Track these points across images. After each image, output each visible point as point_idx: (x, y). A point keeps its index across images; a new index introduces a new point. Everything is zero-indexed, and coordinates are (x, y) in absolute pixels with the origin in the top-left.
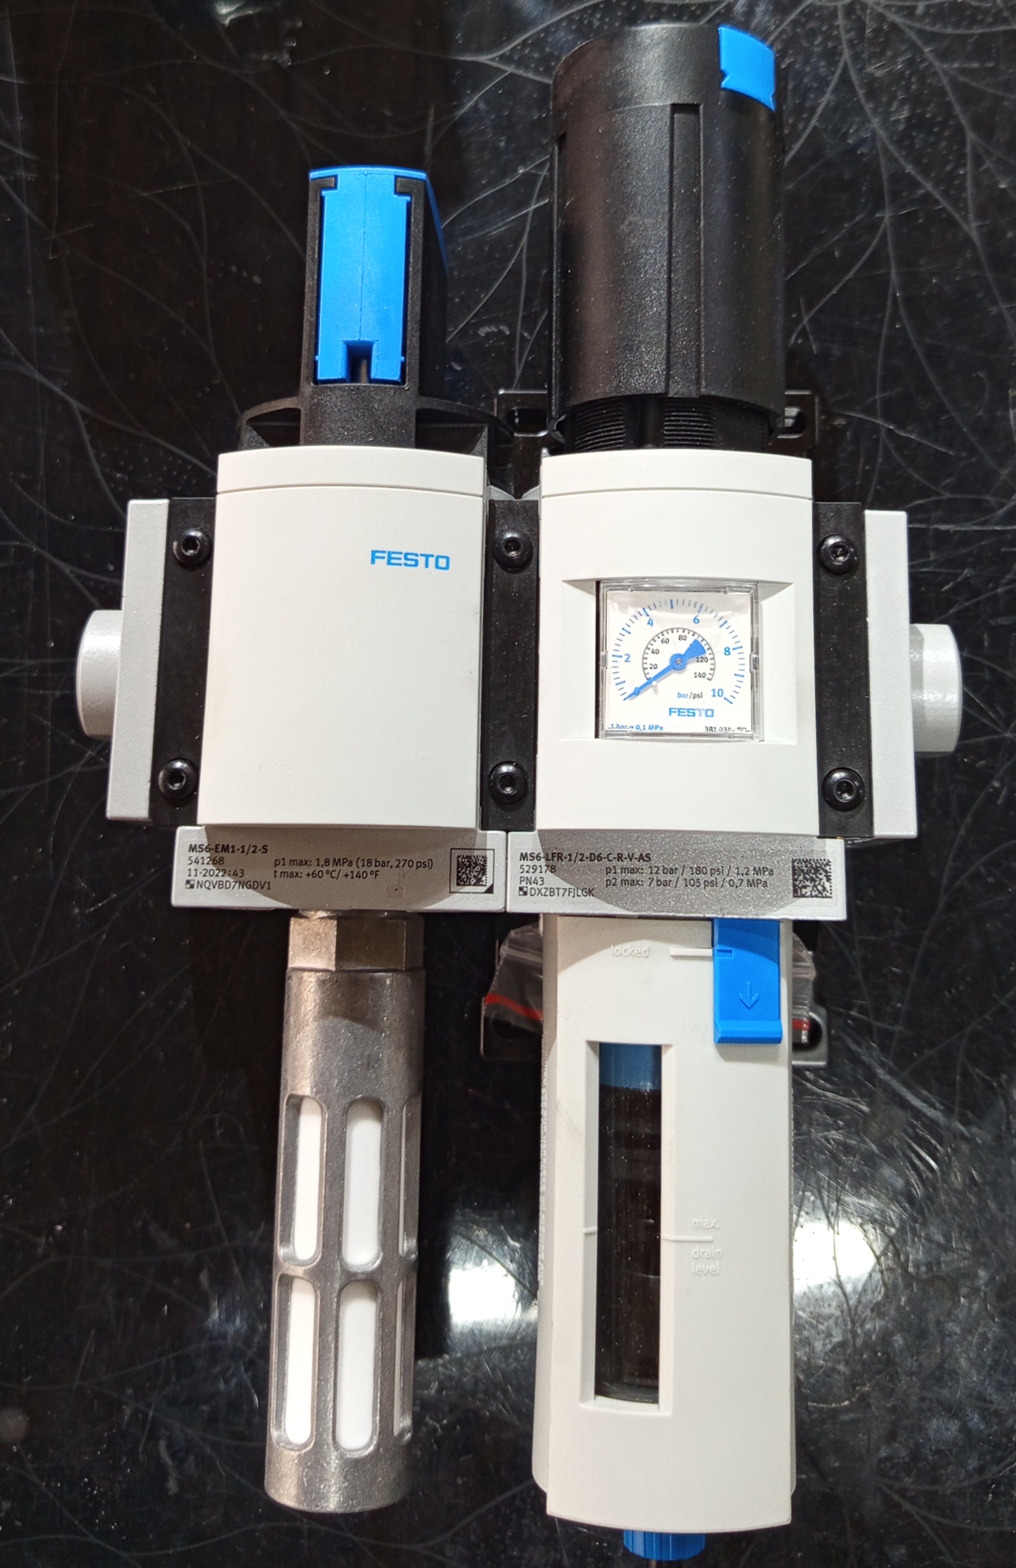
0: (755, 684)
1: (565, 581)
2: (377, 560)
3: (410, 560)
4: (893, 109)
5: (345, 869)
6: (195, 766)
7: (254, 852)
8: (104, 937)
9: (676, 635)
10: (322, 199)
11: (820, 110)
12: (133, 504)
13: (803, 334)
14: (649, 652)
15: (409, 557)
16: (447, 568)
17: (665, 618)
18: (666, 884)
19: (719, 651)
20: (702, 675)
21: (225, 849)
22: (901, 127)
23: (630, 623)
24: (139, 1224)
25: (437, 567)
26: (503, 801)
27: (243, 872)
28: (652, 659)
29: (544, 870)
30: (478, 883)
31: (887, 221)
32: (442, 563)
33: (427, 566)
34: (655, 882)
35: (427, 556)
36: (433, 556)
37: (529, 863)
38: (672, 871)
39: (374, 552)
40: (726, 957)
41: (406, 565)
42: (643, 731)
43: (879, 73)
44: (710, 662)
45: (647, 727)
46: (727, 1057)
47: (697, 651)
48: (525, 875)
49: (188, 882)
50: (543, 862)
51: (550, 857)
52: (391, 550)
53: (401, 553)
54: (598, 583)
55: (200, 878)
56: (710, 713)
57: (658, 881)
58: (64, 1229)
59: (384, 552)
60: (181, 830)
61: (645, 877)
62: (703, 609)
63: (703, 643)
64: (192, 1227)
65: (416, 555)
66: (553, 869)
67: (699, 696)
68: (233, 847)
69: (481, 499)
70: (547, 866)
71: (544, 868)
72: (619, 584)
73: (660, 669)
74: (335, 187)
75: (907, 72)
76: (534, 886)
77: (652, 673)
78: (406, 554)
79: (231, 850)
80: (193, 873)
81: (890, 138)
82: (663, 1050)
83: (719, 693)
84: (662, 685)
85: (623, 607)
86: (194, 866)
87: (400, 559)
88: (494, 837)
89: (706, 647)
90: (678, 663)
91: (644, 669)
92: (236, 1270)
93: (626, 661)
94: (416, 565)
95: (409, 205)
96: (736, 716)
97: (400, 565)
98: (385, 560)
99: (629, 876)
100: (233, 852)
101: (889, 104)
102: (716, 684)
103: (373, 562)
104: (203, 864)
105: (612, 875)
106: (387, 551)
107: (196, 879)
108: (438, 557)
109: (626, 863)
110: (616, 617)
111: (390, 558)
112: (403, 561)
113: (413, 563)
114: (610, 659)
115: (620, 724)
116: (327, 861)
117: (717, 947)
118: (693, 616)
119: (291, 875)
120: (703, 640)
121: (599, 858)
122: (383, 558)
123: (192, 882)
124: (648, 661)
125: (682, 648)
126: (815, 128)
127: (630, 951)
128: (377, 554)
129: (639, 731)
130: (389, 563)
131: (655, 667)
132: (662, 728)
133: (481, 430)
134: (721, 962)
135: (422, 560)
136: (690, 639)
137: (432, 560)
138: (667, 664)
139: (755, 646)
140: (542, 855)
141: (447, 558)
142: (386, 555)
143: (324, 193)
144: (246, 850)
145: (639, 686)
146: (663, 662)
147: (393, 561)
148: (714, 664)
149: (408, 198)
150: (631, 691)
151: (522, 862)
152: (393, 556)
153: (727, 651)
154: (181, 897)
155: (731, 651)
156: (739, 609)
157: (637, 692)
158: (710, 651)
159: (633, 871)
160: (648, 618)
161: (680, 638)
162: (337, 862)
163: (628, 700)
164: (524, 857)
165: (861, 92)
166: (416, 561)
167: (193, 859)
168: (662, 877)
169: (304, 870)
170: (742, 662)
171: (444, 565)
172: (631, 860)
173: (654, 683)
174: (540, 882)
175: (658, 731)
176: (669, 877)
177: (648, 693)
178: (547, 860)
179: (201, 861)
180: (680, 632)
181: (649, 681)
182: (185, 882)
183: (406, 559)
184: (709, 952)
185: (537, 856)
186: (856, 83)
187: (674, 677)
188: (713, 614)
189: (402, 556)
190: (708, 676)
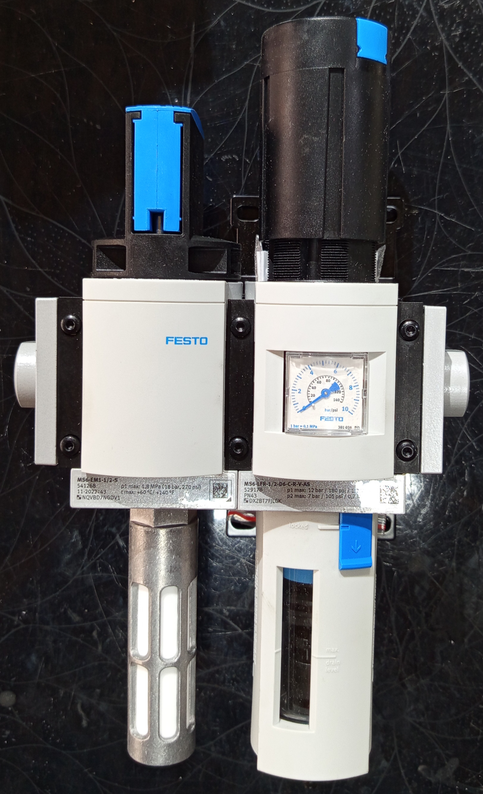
0: (365, 402)
1: (267, 350)
2: (169, 342)
3: (187, 341)
4: (453, 29)
5: (157, 490)
6: (79, 438)
7: (110, 481)
8: (37, 477)
9: (325, 379)
10: (133, 124)
11: (413, 28)
12: (38, 300)
13: (398, 161)
14: (311, 388)
15: (186, 339)
16: (206, 343)
17: (319, 370)
18: (317, 497)
19: (346, 387)
20: (337, 400)
21: (96, 480)
22: (457, 40)
23: (301, 373)
24: (63, 610)
25: (201, 343)
26: (235, 456)
27: (105, 491)
28: (312, 391)
29: (256, 491)
30: (224, 496)
31: (446, 95)
32: (204, 341)
33: (195, 343)
34: (311, 496)
35: (195, 339)
36: (199, 338)
37: (250, 487)
38: (320, 491)
39: (167, 338)
40: (346, 530)
41: (184, 344)
42: (307, 428)
43: (446, 6)
44: (342, 393)
45: (309, 426)
46: (345, 575)
47: (335, 388)
48: (247, 492)
49: (78, 496)
50: (256, 486)
51: (259, 484)
52: (177, 336)
53: (182, 338)
54: (285, 352)
55: (84, 494)
56: (341, 419)
57: (313, 495)
58: (26, 613)
59: (173, 338)
60: (73, 470)
61: (306, 494)
62: (339, 366)
63: (338, 384)
64: (88, 611)
65: (190, 338)
66: (260, 490)
67: (336, 411)
68: (100, 479)
69: (224, 304)
70: (258, 488)
71: (257, 489)
72: (297, 354)
73: (317, 397)
74: (140, 118)
75: (462, 6)
76: (251, 498)
77: (312, 399)
78: (185, 338)
79: (99, 480)
80: (80, 492)
81: (451, 46)
82: (314, 572)
83: (345, 409)
84: (316, 405)
85: (298, 365)
86: (80, 488)
87: (181, 341)
88: (231, 474)
89: (340, 386)
90: (325, 394)
91: (308, 397)
92: (110, 630)
93: (299, 393)
94: (190, 343)
95: (182, 128)
96: (355, 421)
97: (182, 344)
98: (174, 342)
99: (299, 494)
100: (100, 481)
101: (451, 25)
102: (344, 404)
103: (167, 343)
104: (85, 487)
105: (290, 493)
106: (174, 337)
107: (82, 495)
108: (201, 338)
109: (298, 487)
110: (294, 370)
111: (176, 341)
112: (183, 342)
113: (188, 342)
114: (291, 391)
115: (295, 425)
116: (148, 486)
117: (341, 525)
118: (334, 369)
119: (130, 493)
120: (339, 382)
121: (284, 484)
122: (172, 341)
123: (80, 496)
124: (310, 393)
125: (328, 386)
126: (409, 39)
127: (299, 526)
128: (169, 339)
129: (305, 428)
130: (176, 343)
131: (314, 396)
132: (316, 427)
133: (223, 252)
134: (343, 532)
135: (193, 341)
136: (332, 381)
137: (198, 341)
138: (320, 394)
139: (365, 384)
140: (255, 483)
141: (206, 338)
142: (174, 339)
143: (134, 121)
144: (107, 480)
145: (306, 405)
146: (318, 394)
147: (177, 342)
148: (344, 394)
149: (181, 125)
150: (301, 408)
151: (246, 486)
152: (177, 339)
153: (351, 388)
154: (75, 503)
155: (353, 387)
156: (358, 366)
157: (304, 409)
158: (342, 388)
159: (301, 490)
160: (310, 371)
161: (327, 381)
162: (152, 486)
163: (300, 412)
164: (246, 484)
165: (436, 18)
166: (190, 341)
167: (80, 485)
168: (315, 493)
169: (136, 490)
170: (358, 393)
171: (205, 342)
172: (300, 485)
173: (313, 405)
174: (254, 496)
175: (315, 428)
176: (318, 493)
177: (310, 408)
178: (258, 485)
179: (84, 486)
180: (327, 378)
181: (311, 403)
182: (77, 496)
183: (184, 340)
184: (337, 527)
185: (253, 483)
186: (433, 12)
187: (323, 401)
188: (344, 369)
189: (182, 339)
190: (341, 400)
